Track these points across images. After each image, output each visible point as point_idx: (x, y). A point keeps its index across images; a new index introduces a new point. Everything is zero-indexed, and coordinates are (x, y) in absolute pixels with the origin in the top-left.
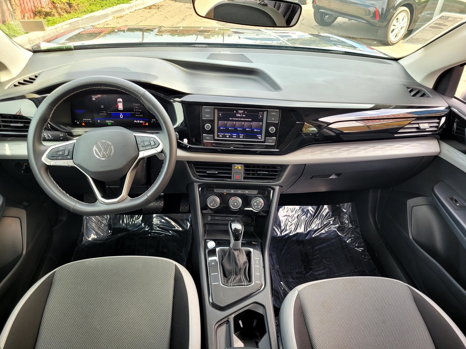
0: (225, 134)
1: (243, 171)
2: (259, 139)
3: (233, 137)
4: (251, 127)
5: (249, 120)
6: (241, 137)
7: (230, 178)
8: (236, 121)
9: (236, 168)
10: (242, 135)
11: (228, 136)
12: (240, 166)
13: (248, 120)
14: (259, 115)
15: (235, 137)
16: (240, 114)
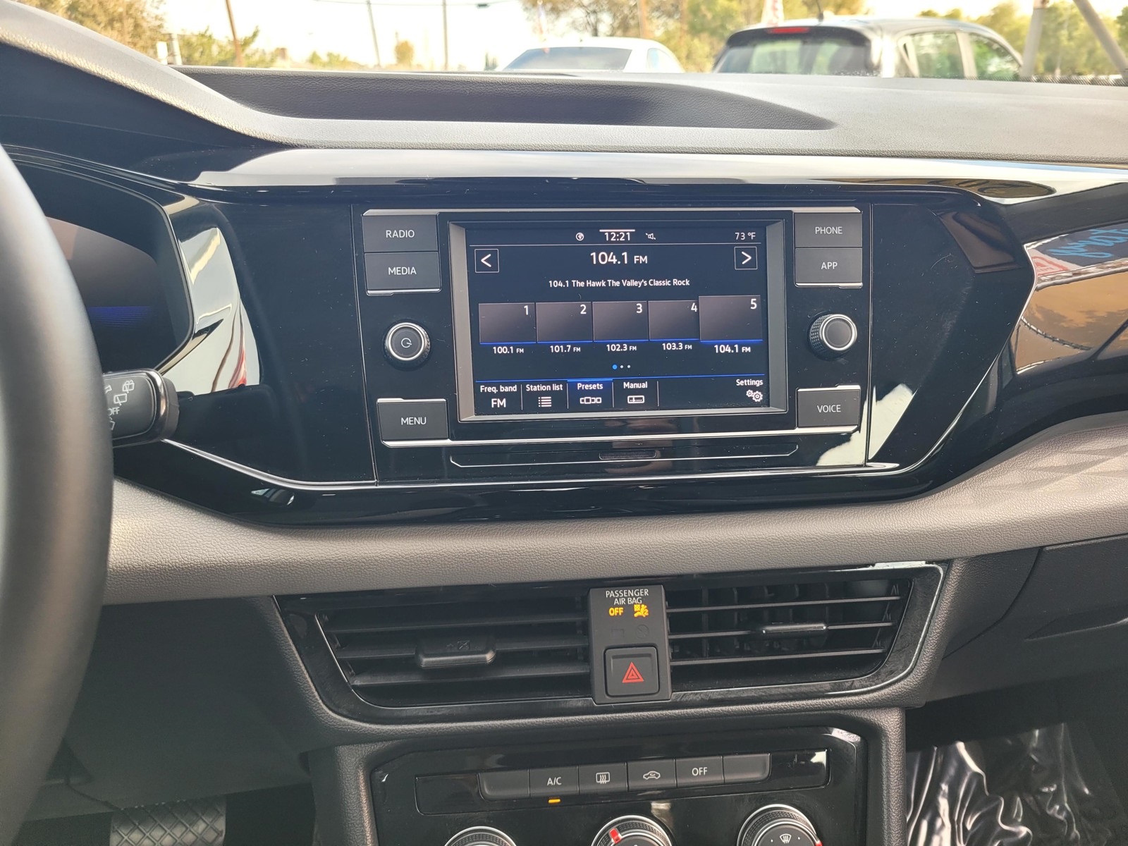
0: (529, 388)
1: (663, 635)
2: (750, 403)
3: (583, 401)
4: (690, 327)
5: (675, 282)
6: (632, 400)
7: (582, 685)
8: (590, 295)
9: (614, 612)
10: (638, 386)
11: (546, 402)
12: (645, 600)
13: (672, 287)
14: (739, 251)
15: (597, 400)
16: (617, 249)
